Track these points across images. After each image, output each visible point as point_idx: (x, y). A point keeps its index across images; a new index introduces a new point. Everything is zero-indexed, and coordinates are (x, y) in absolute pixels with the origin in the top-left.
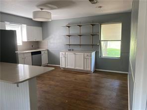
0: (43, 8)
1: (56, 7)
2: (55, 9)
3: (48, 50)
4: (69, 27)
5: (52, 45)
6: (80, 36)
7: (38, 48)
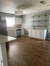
0: (19, 9)
1: (25, 8)
2: (25, 9)
3: (24, 29)
4: (34, 17)
5: (26, 26)
6: (39, 21)
7: (20, 27)
